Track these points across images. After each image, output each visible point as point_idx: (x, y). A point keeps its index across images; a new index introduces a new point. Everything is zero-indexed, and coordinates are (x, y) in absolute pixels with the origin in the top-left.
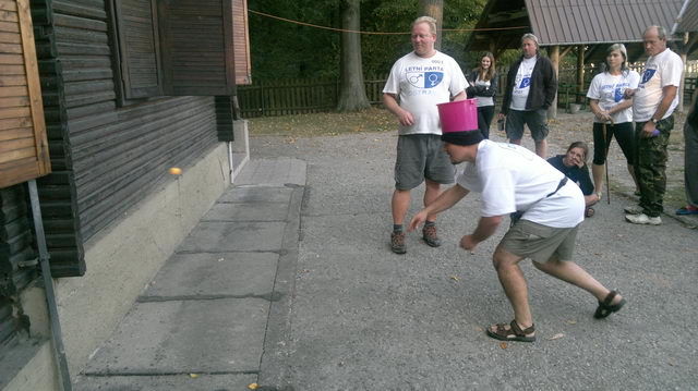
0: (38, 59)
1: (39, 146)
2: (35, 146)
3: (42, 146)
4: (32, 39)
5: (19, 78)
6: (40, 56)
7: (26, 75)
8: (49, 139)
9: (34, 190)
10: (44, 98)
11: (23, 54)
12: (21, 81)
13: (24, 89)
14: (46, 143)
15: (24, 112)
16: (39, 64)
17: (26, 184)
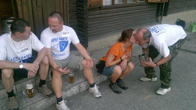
17: (163, 3)
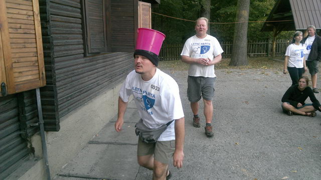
0: (42, 36)
1: (41, 73)
2: (39, 74)
3: (42, 74)
4: (40, 27)
5: (33, 44)
6: (43, 35)
7: (36, 43)
8: (46, 71)
9: (38, 93)
10: (44, 53)
11: (35, 34)
12: (34, 45)
13: (35, 49)
14: (44, 72)
15: (34, 59)
16: (43, 38)
